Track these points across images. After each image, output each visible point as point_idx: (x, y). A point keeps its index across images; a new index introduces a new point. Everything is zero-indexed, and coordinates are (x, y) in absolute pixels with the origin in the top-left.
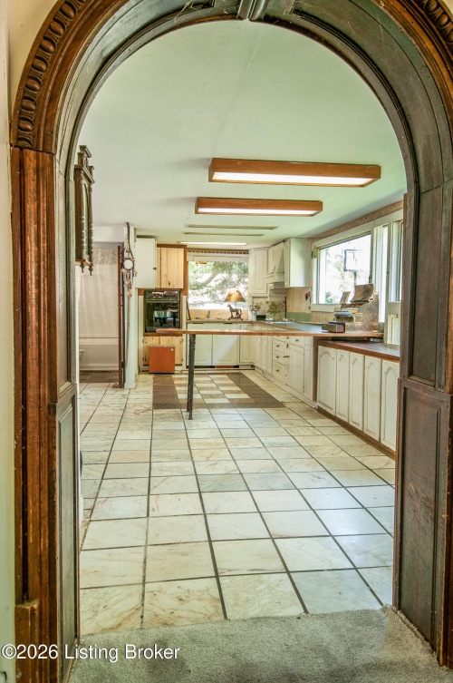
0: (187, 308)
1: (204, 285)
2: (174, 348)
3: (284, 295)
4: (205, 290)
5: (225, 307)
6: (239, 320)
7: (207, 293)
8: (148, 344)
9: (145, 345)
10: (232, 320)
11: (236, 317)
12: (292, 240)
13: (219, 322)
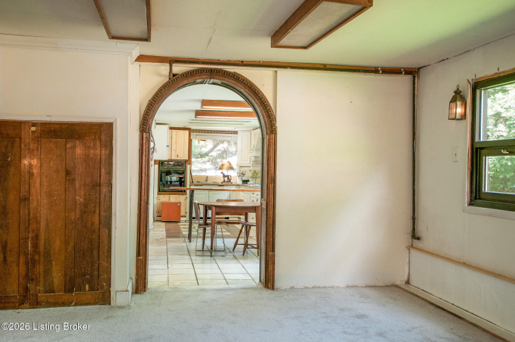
0: (191, 174)
1: (207, 154)
2: (180, 203)
4: (207, 158)
5: (218, 174)
6: (230, 183)
7: (209, 161)
8: (161, 200)
9: (159, 201)
11: (228, 181)
13: (214, 184)
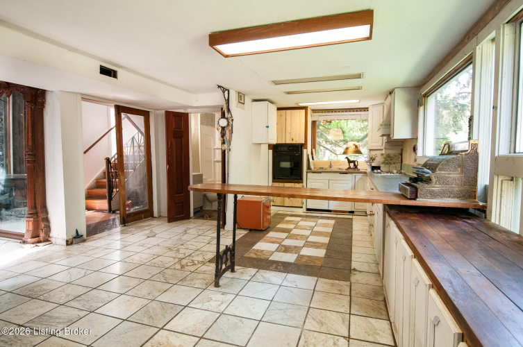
3: (401, 147)
5: (343, 159)
10: (350, 170)
11: (353, 168)
12: (396, 90)
13: (335, 172)
